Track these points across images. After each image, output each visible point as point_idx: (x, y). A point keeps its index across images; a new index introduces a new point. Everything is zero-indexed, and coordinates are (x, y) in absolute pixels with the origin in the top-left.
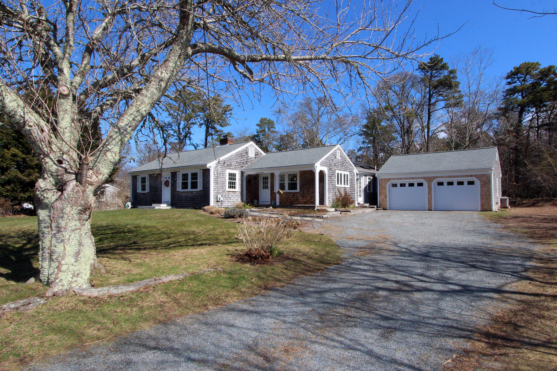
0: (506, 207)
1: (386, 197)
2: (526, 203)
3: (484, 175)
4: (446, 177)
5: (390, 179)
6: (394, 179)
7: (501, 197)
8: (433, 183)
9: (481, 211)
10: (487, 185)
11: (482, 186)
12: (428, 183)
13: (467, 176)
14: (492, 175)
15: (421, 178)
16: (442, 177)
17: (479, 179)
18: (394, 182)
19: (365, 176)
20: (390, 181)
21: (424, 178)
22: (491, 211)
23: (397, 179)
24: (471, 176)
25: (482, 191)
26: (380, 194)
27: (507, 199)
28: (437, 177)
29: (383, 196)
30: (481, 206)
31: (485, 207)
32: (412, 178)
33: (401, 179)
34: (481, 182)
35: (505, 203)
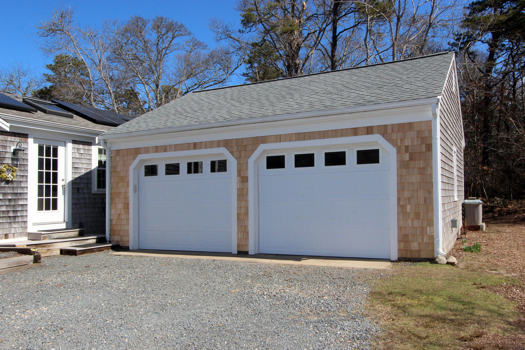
0: (477, 228)
1: (126, 206)
2: (515, 212)
3: (410, 125)
4: (290, 137)
5: (137, 151)
6: (147, 150)
7: (462, 200)
8: (251, 161)
9: (400, 260)
10: (422, 164)
11: (403, 165)
12: (238, 158)
13: (355, 132)
14: (439, 127)
15: (219, 144)
16: (279, 138)
17: (393, 142)
18: (152, 158)
19: (74, 142)
20: (140, 157)
21: (227, 144)
22: (433, 260)
23: (157, 149)
24: (369, 130)
25: (401, 187)
26: (112, 199)
27: (478, 205)
28: (264, 140)
29: (120, 206)
30: (399, 241)
31: (415, 246)
32: (195, 146)
33: (165, 149)
34: (399, 152)
35: (474, 217)
